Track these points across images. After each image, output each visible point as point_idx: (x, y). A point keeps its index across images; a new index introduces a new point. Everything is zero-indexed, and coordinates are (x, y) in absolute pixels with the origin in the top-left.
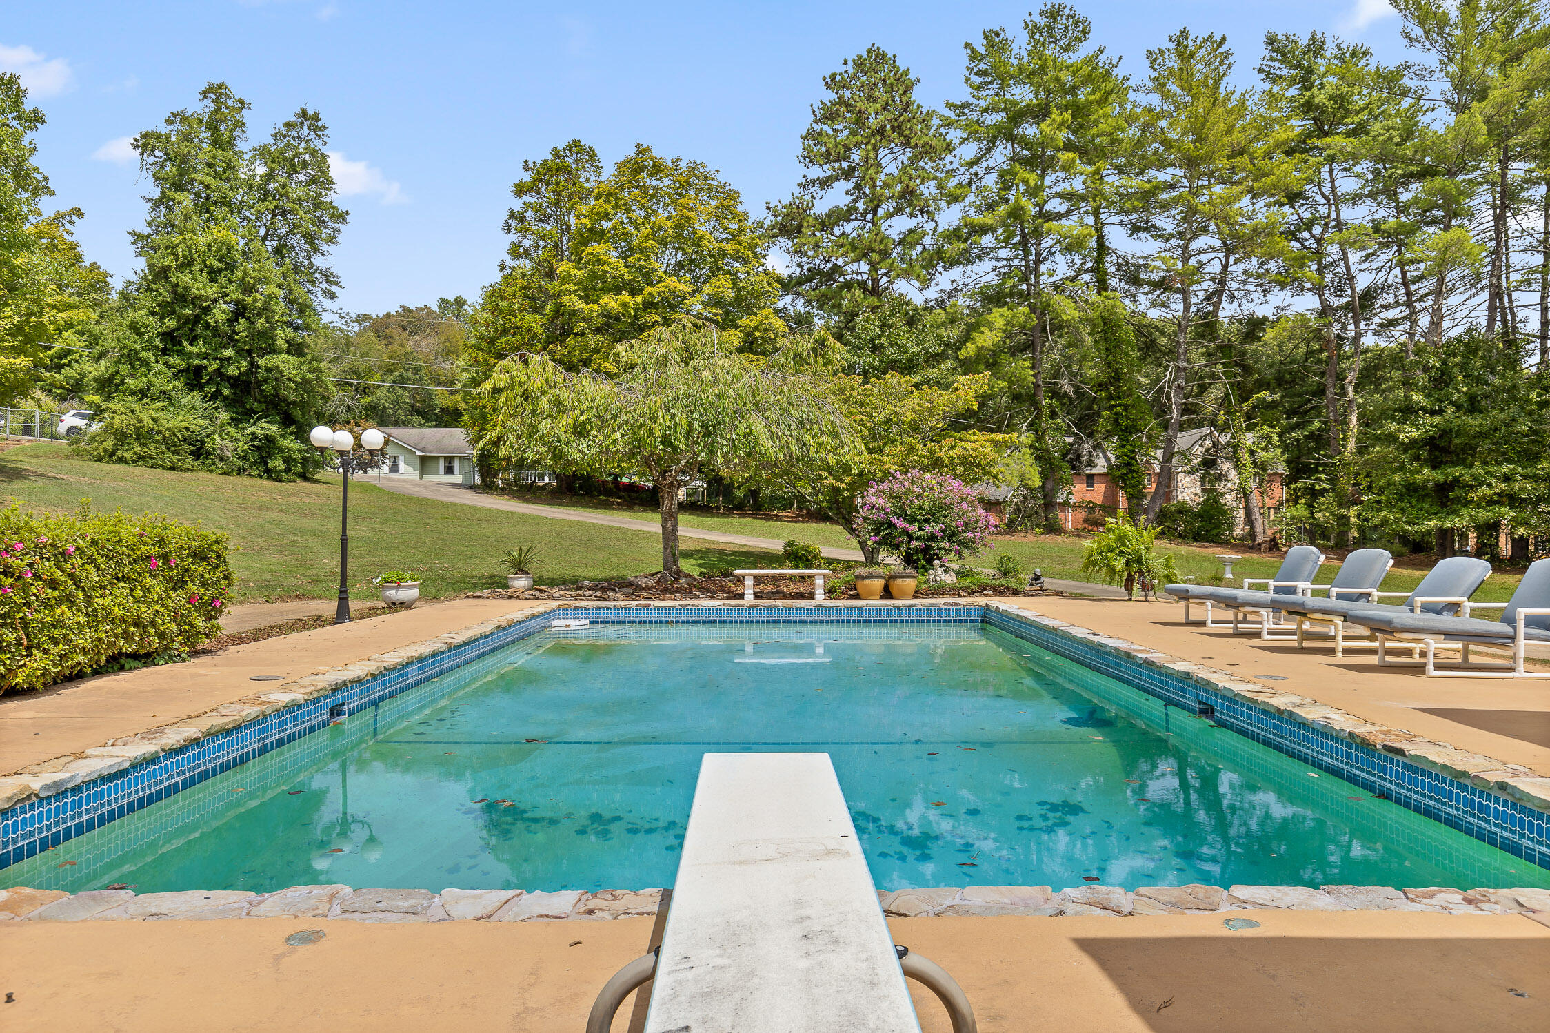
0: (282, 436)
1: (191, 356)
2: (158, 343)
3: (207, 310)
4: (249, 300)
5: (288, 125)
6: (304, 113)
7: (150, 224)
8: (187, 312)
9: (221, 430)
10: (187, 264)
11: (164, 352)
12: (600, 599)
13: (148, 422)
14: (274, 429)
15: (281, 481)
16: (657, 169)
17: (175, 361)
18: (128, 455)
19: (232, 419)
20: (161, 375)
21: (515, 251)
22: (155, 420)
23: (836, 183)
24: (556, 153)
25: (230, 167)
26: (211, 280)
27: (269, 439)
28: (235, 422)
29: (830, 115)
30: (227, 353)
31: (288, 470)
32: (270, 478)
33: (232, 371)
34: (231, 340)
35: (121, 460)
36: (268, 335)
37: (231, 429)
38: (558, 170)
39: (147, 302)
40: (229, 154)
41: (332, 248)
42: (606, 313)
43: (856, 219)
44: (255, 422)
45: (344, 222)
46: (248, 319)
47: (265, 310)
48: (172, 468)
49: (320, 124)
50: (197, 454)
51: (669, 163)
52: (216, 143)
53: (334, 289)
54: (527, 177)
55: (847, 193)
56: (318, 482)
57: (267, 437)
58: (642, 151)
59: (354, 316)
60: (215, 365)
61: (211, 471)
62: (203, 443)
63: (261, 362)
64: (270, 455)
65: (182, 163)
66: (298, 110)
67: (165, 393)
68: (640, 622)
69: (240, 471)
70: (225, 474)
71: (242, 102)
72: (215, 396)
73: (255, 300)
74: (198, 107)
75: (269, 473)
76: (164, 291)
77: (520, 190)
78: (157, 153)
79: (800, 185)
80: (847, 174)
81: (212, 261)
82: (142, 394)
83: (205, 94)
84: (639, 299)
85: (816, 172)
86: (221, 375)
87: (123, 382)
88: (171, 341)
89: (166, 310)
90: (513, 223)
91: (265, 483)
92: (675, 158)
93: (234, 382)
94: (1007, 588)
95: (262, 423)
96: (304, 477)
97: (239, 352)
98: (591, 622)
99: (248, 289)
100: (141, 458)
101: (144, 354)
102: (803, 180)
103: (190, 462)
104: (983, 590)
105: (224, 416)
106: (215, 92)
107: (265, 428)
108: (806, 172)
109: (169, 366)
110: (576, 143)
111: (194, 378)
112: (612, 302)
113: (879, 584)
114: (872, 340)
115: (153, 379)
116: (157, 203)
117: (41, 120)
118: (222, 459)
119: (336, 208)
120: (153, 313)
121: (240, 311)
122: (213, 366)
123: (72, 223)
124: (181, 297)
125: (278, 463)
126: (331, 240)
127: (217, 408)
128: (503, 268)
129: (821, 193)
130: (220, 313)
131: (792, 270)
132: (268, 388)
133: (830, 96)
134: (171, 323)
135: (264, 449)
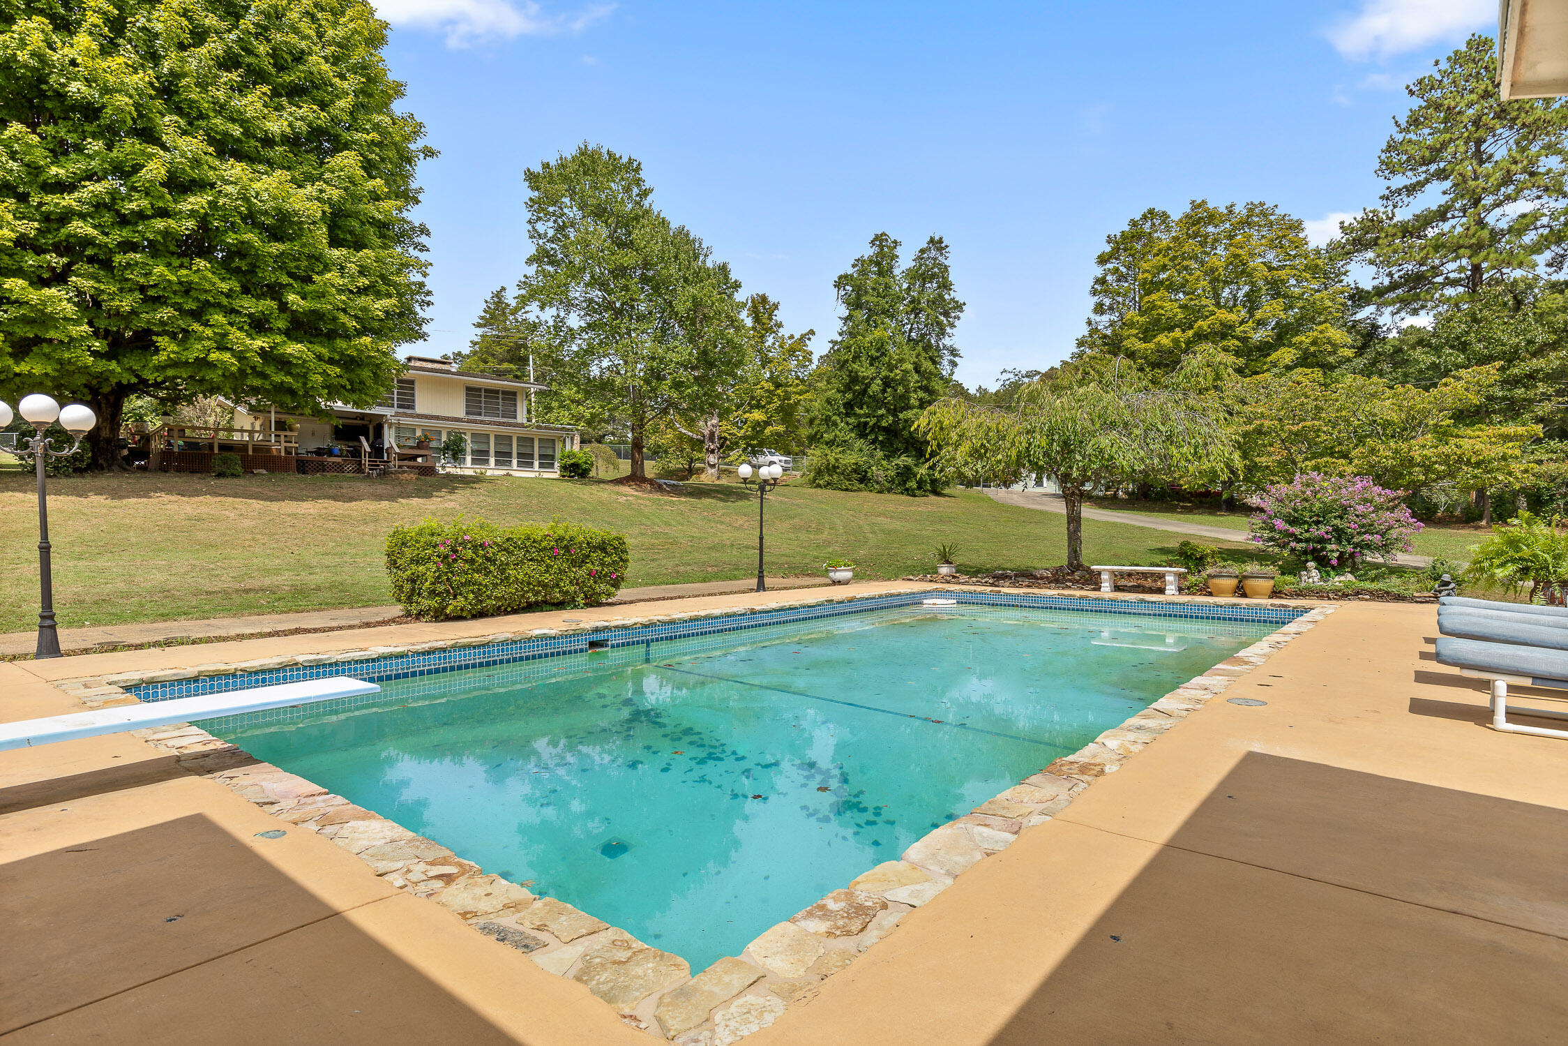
0: (915, 465)
1: (860, 416)
2: (842, 410)
3: (868, 385)
4: (892, 375)
5: (922, 251)
6: (932, 241)
7: (840, 334)
8: (857, 387)
9: (878, 463)
10: (856, 357)
11: (847, 415)
12: (992, 585)
13: (832, 461)
14: (910, 461)
15: (915, 496)
16: (1212, 218)
17: (851, 420)
18: (821, 482)
19: (885, 455)
20: (843, 430)
21: (1099, 309)
22: (837, 460)
23: (1428, 186)
24: (1134, 223)
25: (887, 287)
26: (871, 365)
27: (907, 468)
28: (887, 457)
29: (1415, 121)
30: (880, 412)
31: (919, 488)
32: (908, 495)
33: (884, 424)
34: (885, 405)
35: (819, 486)
36: (904, 397)
37: (884, 463)
38: (1133, 237)
39: (836, 384)
40: (887, 280)
41: (954, 331)
42: (1160, 350)
43: (1454, 217)
44: (899, 456)
45: (962, 311)
46: (893, 388)
47: (902, 380)
48: (847, 490)
49: (943, 245)
50: (861, 481)
51: (1223, 210)
52: (880, 273)
53: (957, 359)
54: (1108, 248)
55: (1444, 193)
56: (944, 495)
57: (905, 466)
58: (1195, 206)
59: (1024, 372)
60: (874, 420)
61: (871, 491)
62: (866, 472)
63: (901, 416)
64: (908, 479)
65: (859, 290)
66: (929, 239)
67: (845, 441)
68: (993, 605)
69: (889, 490)
70: (879, 492)
71: (895, 242)
72: (873, 442)
73: (896, 375)
74: (869, 252)
75: (909, 492)
76: (844, 374)
77: (1102, 260)
78: (847, 288)
79: (1382, 198)
80: (1442, 175)
81: (873, 353)
82: (830, 443)
83: (873, 243)
84: (1190, 333)
85: (1399, 181)
86: (879, 427)
87: (822, 436)
88: (849, 405)
89: (848, 388)
90: (1098, 287)
91: (904, 497)
92: (1229, 204)
93: (886, 430)
94: (1387, 593)
95: (902, 458)
96: (936, 493)
97: (888, 410)
98: (958, 603)
99: (891, 368)
100: (829, 484)
101: (834, 418)
102: (1387, 192)
103: (858, 485)
104: (1358, 593)
105: (879, 454)
106: (879, 240)
107: (904, 460)
108: (1388, 183)
109: (847, 423)
110: (1151, 211)
111: (862, 430)
112: (1164, 340)
113: (1233, 582)
114: (1458, 338)
115: (838, 433)
116: (846, 319)
117: (740, 286)
118: (878, 483)
119: (957, 302)
120: (839, 391)
121: (887, 383)
122: (872, 421)
123: (809, 339)
124: (854, 379)
125: (913, 484)
126: (952, 326)
127: (875, 449)
128: (1089, 323)
129: (1406, 200)
130: (876, 387)
131: (1380, 280)
132: (905, 433)
133: (1416, 103)
134: (849, 396)
135: (905, 474)
